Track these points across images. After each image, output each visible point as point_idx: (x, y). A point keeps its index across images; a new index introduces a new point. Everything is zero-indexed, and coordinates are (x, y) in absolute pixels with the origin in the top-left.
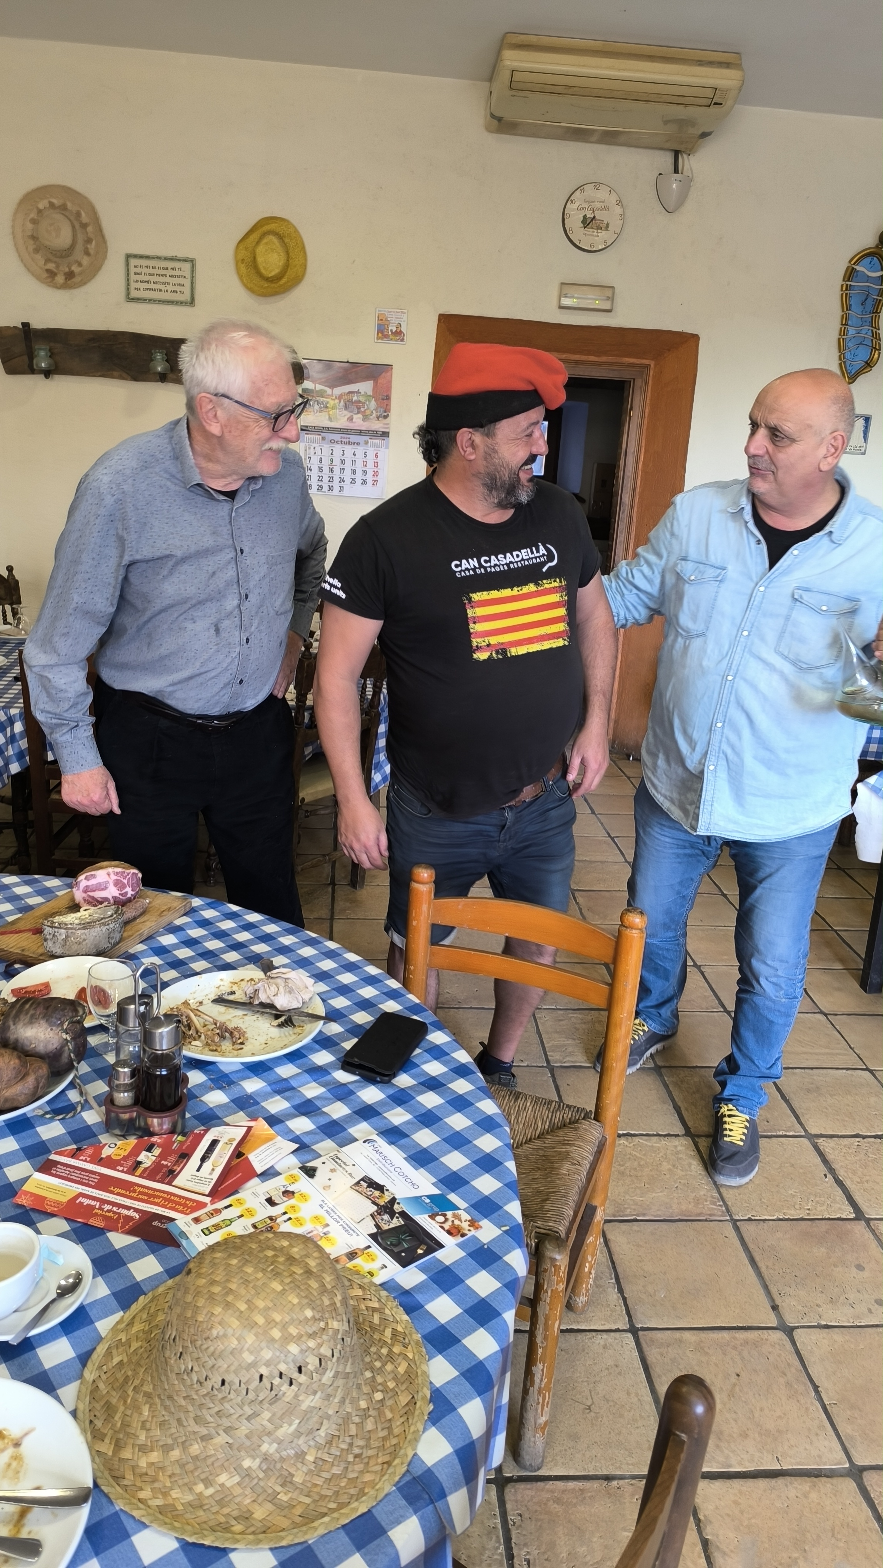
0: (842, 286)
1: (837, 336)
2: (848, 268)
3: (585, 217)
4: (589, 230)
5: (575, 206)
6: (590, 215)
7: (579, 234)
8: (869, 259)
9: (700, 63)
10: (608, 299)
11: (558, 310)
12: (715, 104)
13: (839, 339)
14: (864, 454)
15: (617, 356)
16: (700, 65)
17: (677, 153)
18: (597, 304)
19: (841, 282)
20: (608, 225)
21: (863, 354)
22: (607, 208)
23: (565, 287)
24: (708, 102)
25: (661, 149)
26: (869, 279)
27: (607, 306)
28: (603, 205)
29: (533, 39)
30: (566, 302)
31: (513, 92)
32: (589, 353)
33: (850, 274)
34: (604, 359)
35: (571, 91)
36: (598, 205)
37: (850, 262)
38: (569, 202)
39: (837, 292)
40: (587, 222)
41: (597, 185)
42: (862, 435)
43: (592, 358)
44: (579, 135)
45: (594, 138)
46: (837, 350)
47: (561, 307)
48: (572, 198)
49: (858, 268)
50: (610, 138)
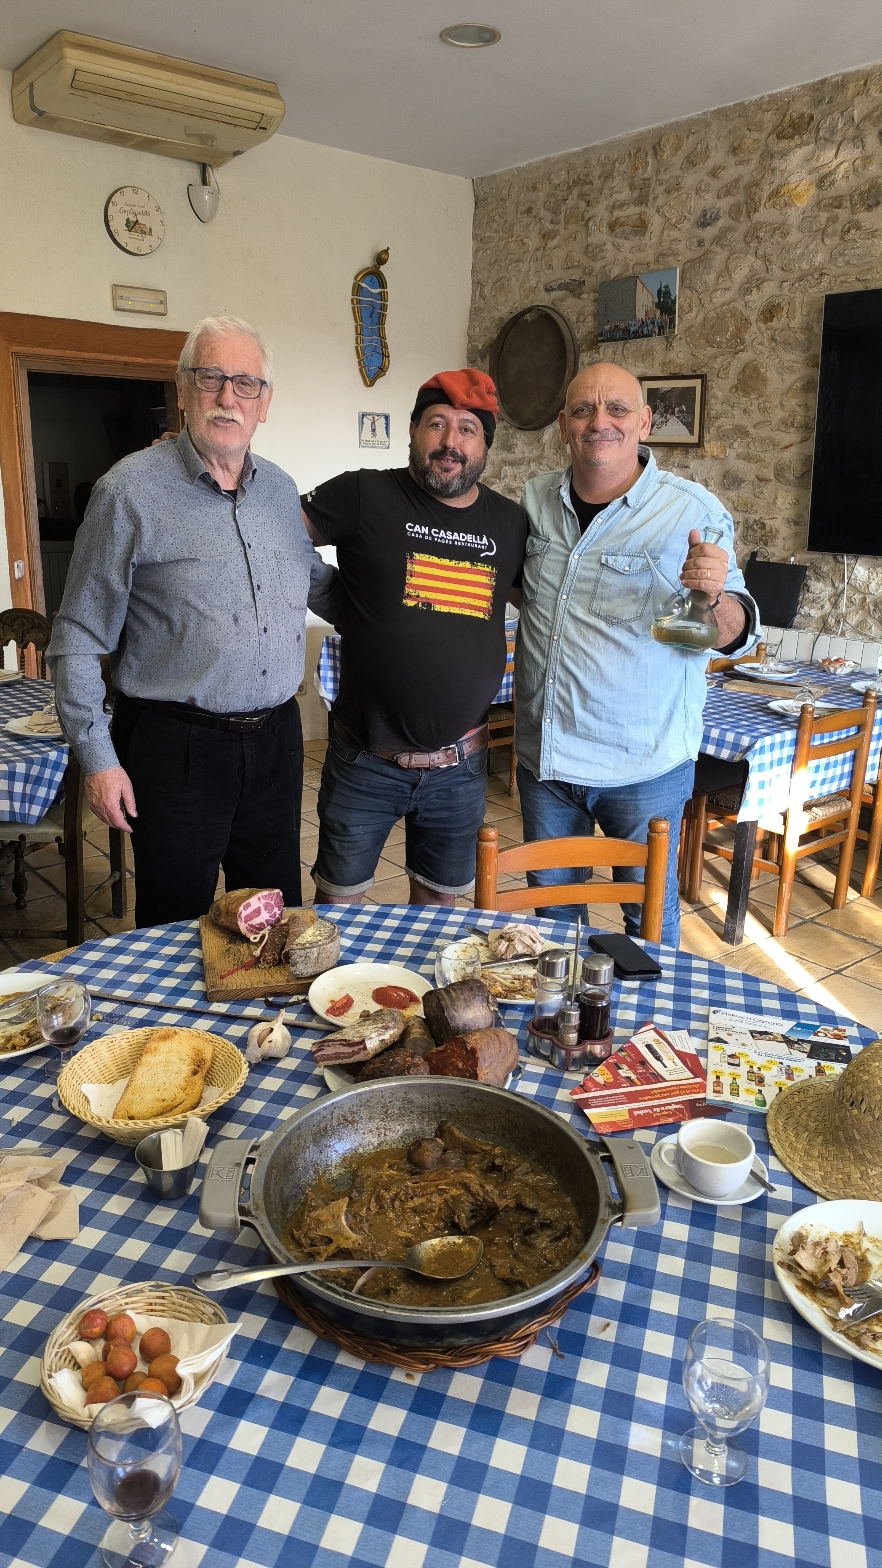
0: (352, 300)
1: (354, 344)
2: (354, 284)
3: (128, 220)
4: (134, 235)
5: (118, 208)
6: (132, 219)
7: (123, 236)
8: (369, 277)
9: (248, 88)
10: (162, 302)
11: (114, 312)
12: (261, 128)
13: (357, 348)
14: (388, 447)
15: (164, 358)
16: (247, 90)
17: (204, 168)
18: (151, 307)
19: (350, 297)
20: (151, 230)
21: (376, 360)
22: (147, 213)
23: (119, 289)
24: (254, 125)
25: (191, 161)
26: (371, 295)
27: (160, 309)
28: (144, 210)
29: (91, 41)
30: (122, 304)
31: (73, 91)
32: (137, 355)
33: (357, 290)
34: (151, 361)
35: (132, 98)
36: (141, 210)
37: (355, 278)
38: (111, 204)
39: (350, 306)
40: (132, 226)
41: (135, 189)
42: (385, 431)
43: (139, 360)
44: (118, 138)
45: (133, 142)
46: (356, 357)
47: (118, 309)
48: (113, 200)
49: (363, 285)
50: (148, 145)
